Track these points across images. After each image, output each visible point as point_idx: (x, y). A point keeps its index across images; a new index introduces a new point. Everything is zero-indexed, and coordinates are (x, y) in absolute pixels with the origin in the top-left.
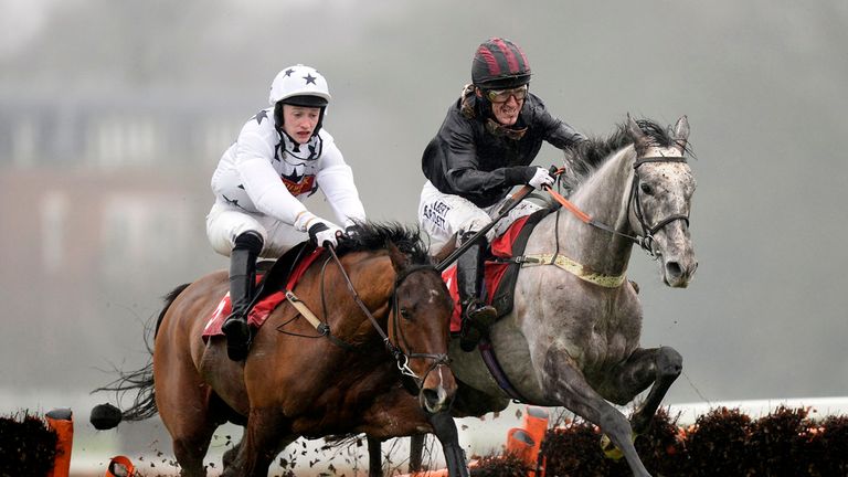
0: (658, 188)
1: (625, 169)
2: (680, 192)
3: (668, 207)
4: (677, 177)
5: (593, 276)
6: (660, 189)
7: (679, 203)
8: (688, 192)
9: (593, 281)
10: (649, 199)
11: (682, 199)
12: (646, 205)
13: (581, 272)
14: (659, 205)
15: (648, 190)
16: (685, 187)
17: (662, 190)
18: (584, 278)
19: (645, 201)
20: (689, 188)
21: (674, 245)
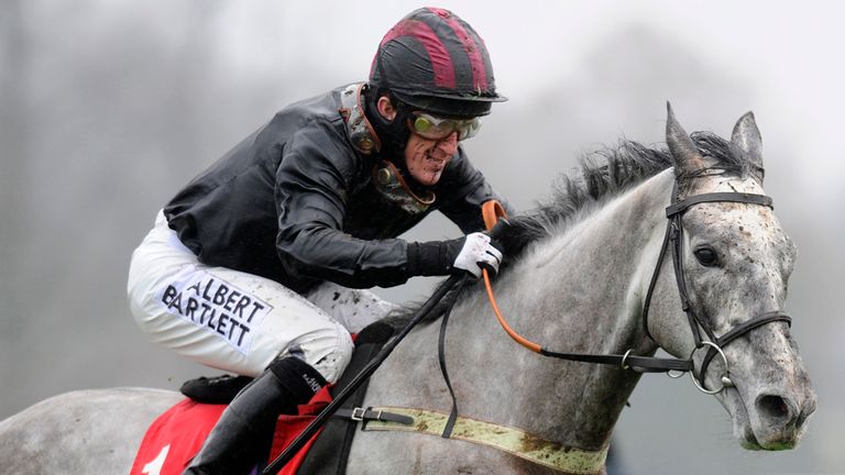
0: (733, 252)
1: (644, 225)
2: (774, 263)
3: (755, 291)
4: (765, 234)
5: (545, 451)
6: (735, 256)
7: (774, 285)
8: (786, 266)
9: (544, 462)
10: (714, 275)
11: (778, 277)
12: (705, 288)
13: (521, 445)
14: (733, 285)
15: (709, 257)
16: (781, 256)
17: (740, 257)
18: (528, 456)
19: (701, 280)
20: (787, 258)
21: (772, 363)
